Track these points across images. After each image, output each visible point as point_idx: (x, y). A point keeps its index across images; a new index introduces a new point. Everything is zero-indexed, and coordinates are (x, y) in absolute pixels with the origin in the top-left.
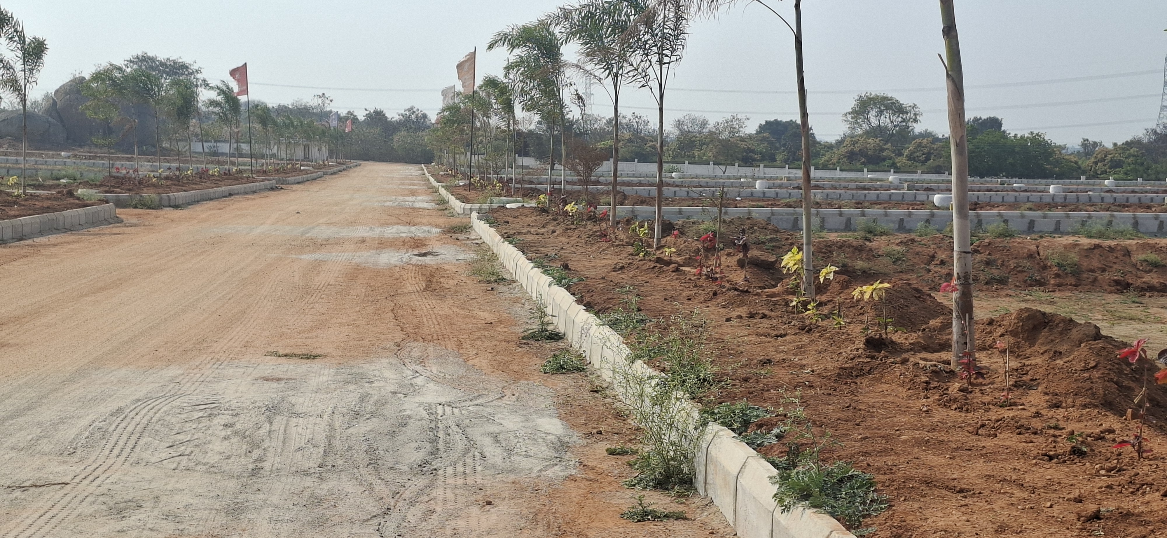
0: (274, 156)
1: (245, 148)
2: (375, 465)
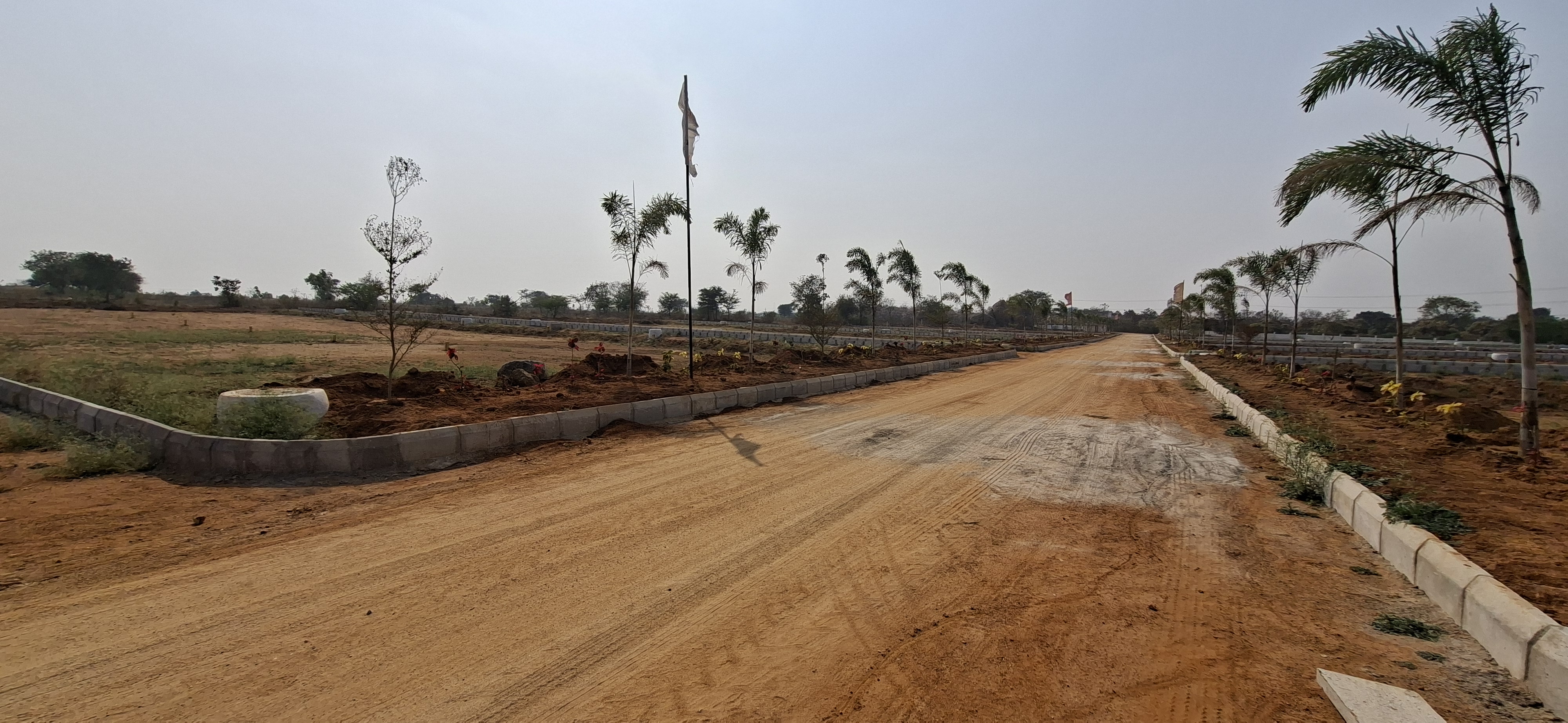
0: (1082, 330)
1: (1069, 327)
2: (1138, 468)
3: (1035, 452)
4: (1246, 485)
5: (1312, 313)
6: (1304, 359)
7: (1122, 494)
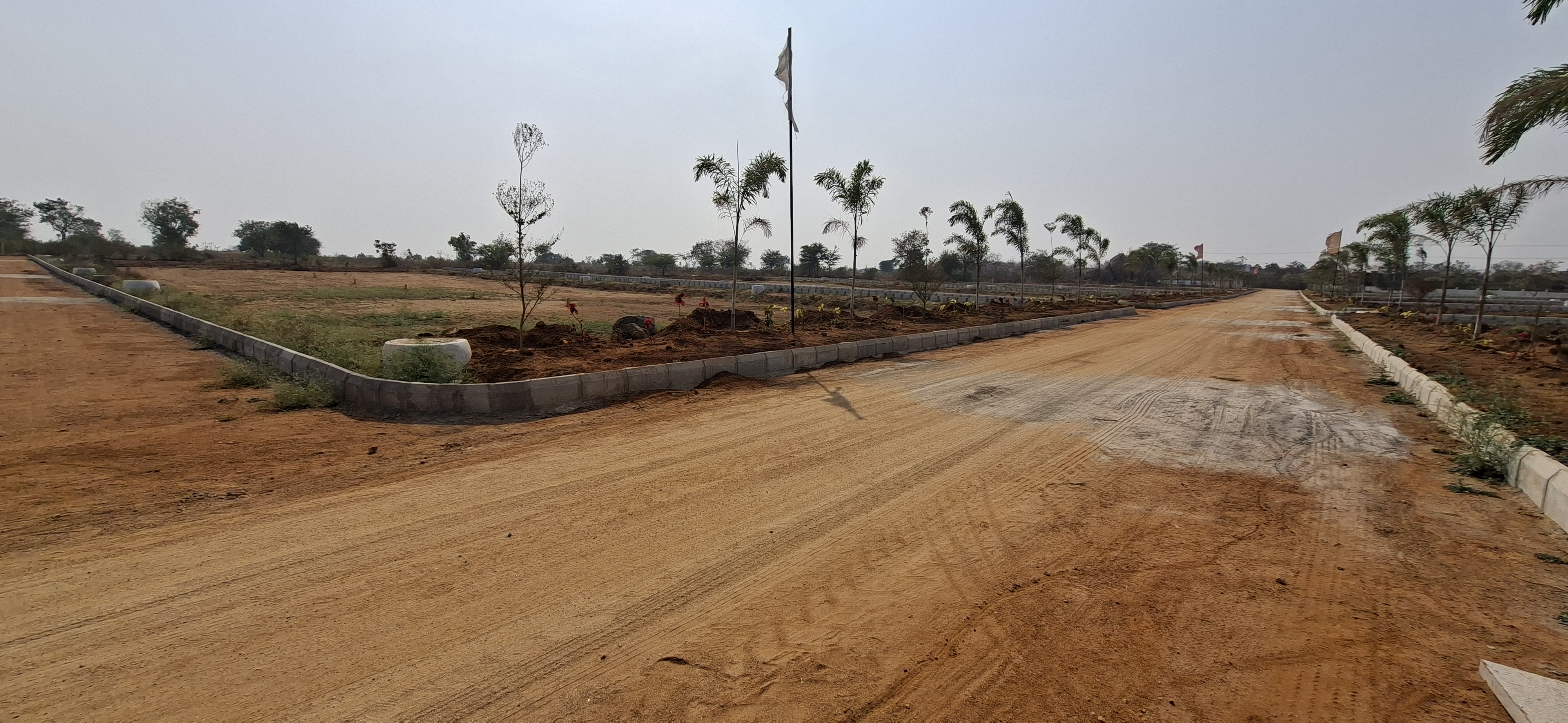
0: (1213, 286)
1: (1198, 282)
2: (1273, 435)
3: (1153, 414)
4: (1406, 458)
5: (1509, 265)
6: (1494, 318)
7: (1251, 462)
